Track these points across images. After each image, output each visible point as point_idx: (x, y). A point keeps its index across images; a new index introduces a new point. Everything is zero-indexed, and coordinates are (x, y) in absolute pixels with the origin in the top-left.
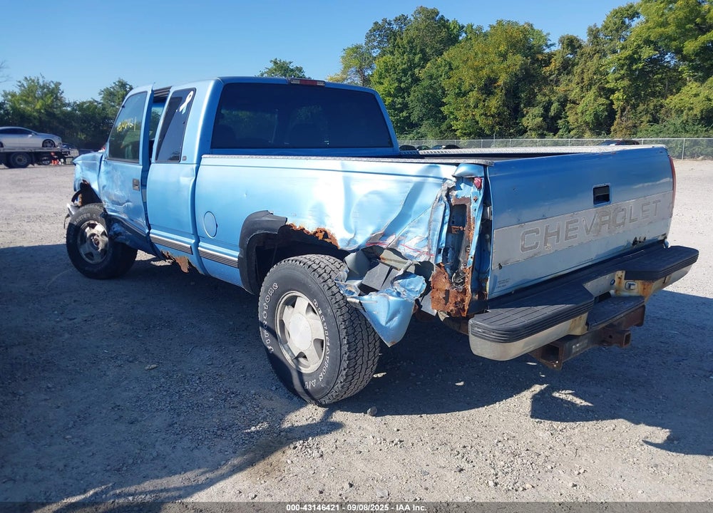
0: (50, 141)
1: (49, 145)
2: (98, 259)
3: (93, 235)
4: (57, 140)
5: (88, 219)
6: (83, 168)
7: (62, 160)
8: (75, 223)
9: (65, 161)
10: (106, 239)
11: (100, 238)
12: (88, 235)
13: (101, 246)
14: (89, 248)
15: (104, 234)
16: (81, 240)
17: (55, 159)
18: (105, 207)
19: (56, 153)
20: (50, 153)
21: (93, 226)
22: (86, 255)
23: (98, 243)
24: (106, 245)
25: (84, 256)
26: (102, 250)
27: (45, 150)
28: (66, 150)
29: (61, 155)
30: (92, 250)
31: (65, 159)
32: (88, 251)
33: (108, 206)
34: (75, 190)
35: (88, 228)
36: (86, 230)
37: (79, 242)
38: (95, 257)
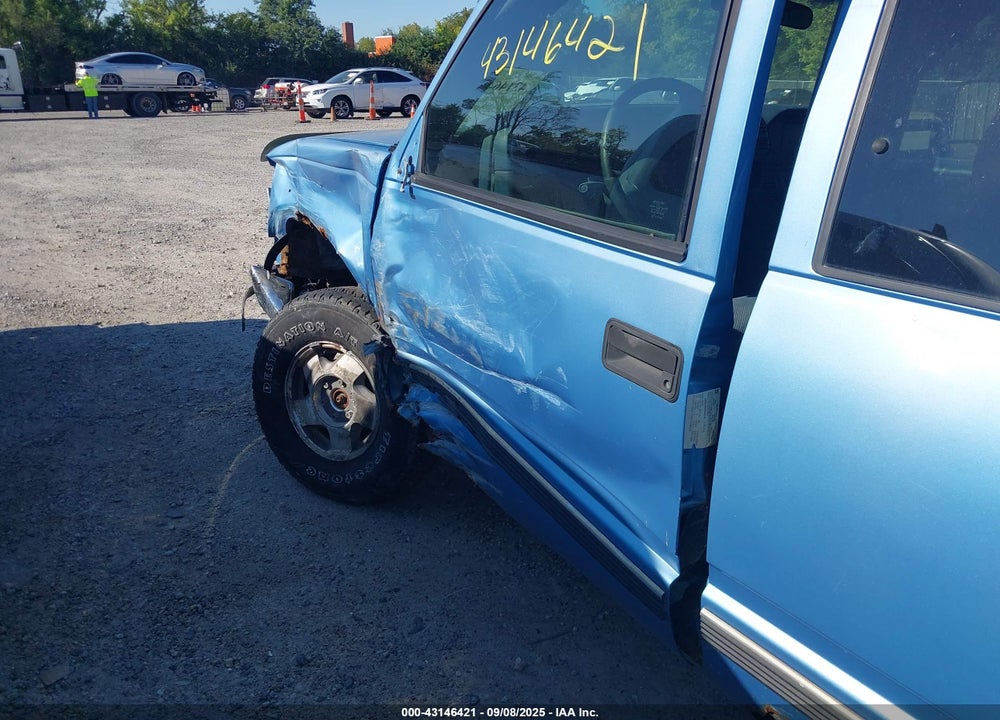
0: (188, 76)
1: (187, 81)
2: (339, 451)
3: (331, 379)
4: (198, 74)
5: (319, 336)
6: (303, 180)
7: (206, 105)
8: (279, 342)
9: (210, 107)
10: (370, 398)
11: (350, 392)
12: (316, 377)
13: (353, 413)
14: (316, 412)
15: (362, 380)
16: (295, 388)
17: (196, 104)
18: (392, 332)
19: (198, 94)
20: (188, 93)
21: (330, 355)
22: (308, 428)
23: (345, 400)
24: (369, 415)
25: (303, 434)
26: (354, 425)
27: (182, 89)
28: (212, 89)
29: (205, 98)
30: (325, 419)
31: (210, 103)
32: (313, 421)
33: (401, 332)
34: (272, 234)
35: (316, 358)
36: (310, 363)
37: (288, 392)
38: (334, 440)
